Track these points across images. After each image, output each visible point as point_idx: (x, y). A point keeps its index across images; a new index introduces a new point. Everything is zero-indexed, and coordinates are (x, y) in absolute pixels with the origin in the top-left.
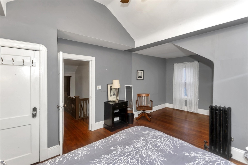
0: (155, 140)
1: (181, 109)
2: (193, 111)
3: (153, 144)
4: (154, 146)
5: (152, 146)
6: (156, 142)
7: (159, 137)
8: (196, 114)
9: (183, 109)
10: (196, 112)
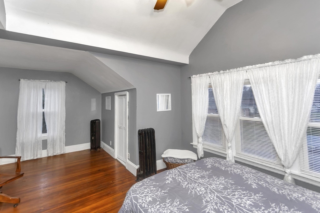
0: (138, 206)
1: (35, 158)
2: (58, 152)
3: (148, 207)
4: (151, 206)
5: (152, 208)
6: (142, 203)
7: (134, 201)
8: (62, 155)
9: (39, 157)
10: (62, 153)
